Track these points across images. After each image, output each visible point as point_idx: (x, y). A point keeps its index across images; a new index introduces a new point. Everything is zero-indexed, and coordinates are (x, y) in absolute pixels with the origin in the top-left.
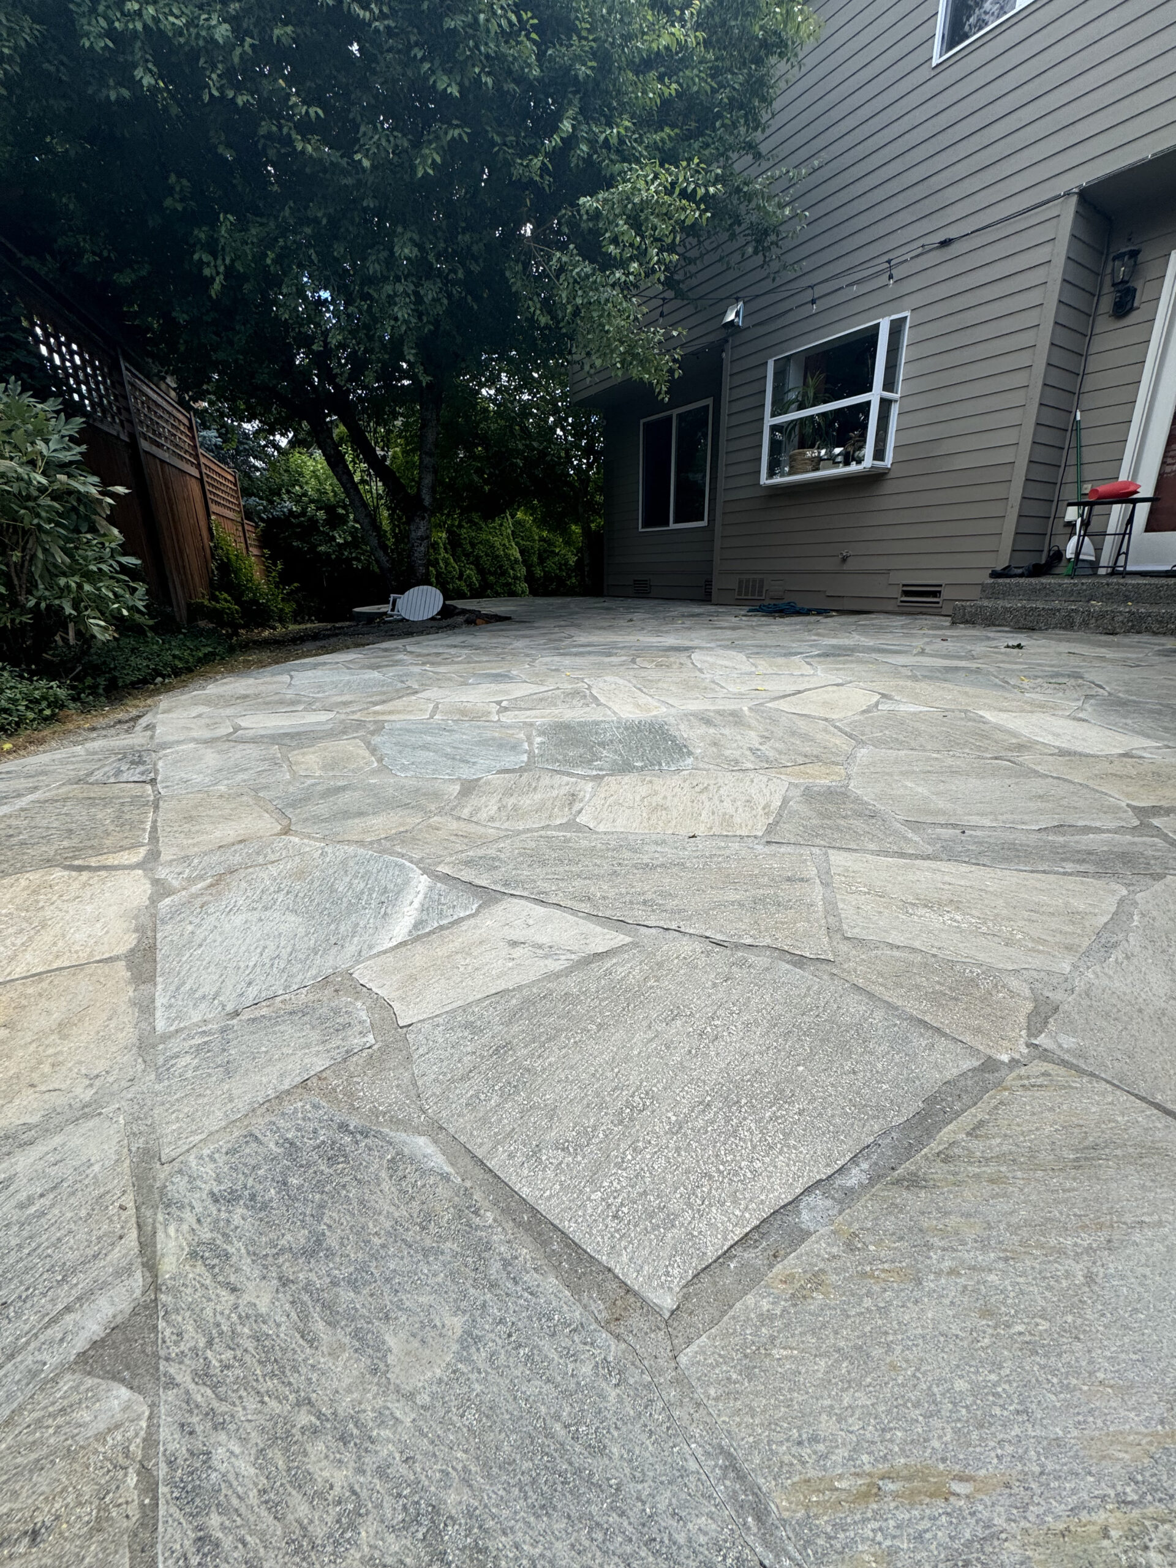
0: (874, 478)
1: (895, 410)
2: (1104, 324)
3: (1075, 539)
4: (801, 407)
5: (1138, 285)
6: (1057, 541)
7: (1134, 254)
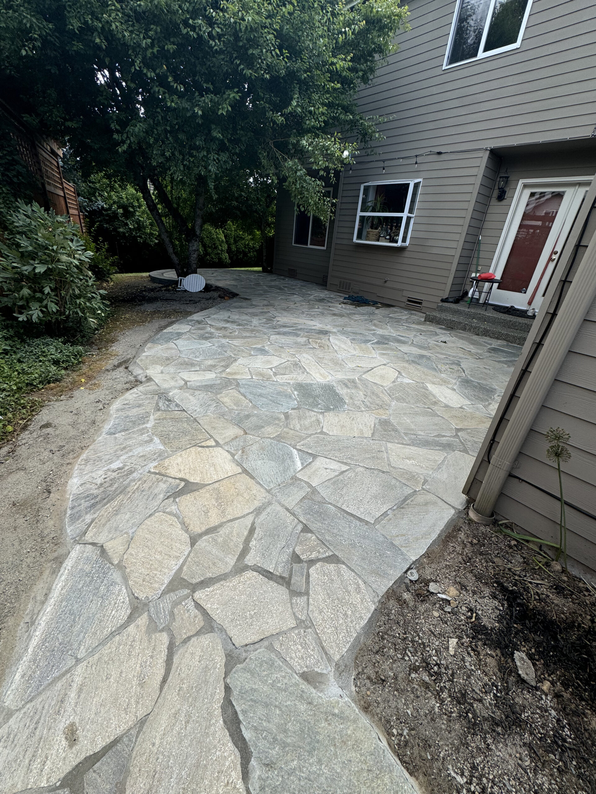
0: (402, 249)
1: (412, 221)
2: (494, 202)
3: (472, 289)
4: (374, 210)
5: (507, 189)
6: (467, 287)
7: (508, 177)
